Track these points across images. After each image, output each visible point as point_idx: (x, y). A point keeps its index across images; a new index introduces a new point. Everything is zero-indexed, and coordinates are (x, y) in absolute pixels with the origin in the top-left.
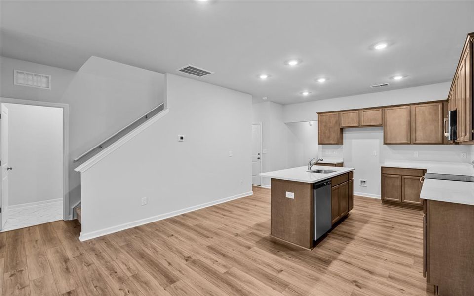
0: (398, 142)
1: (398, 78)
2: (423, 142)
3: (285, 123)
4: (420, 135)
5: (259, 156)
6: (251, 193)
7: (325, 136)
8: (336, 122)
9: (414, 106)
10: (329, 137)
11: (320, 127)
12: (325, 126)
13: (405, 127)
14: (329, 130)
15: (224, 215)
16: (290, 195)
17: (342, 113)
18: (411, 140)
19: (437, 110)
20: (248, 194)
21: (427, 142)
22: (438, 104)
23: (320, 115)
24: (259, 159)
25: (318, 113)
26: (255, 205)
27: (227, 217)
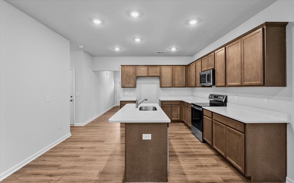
0: (167, 86)
1: (174, 49)
2: (178, 86)
3: (93, 71)
4: (176, 82)
5: (71, 99)
6: (69, 135)
7: (127, 81)
8: (134, 73)
9: (174, 67)
10: (129, 83)
11: (123, 75)
12: (126, 75)
13: (170, 78)
14: (129, 78)
15: (51, 175)
16: (147, 137)
17: (137, 67)
18: (173, 86)
19: (183, 70)
20: (66, 137)
21: (179, 86)
22: (183, 66)
23: (123, 67)
24: (71, 101)
25: (122, 66)
26: (82, 148)
27: (58, 178)
